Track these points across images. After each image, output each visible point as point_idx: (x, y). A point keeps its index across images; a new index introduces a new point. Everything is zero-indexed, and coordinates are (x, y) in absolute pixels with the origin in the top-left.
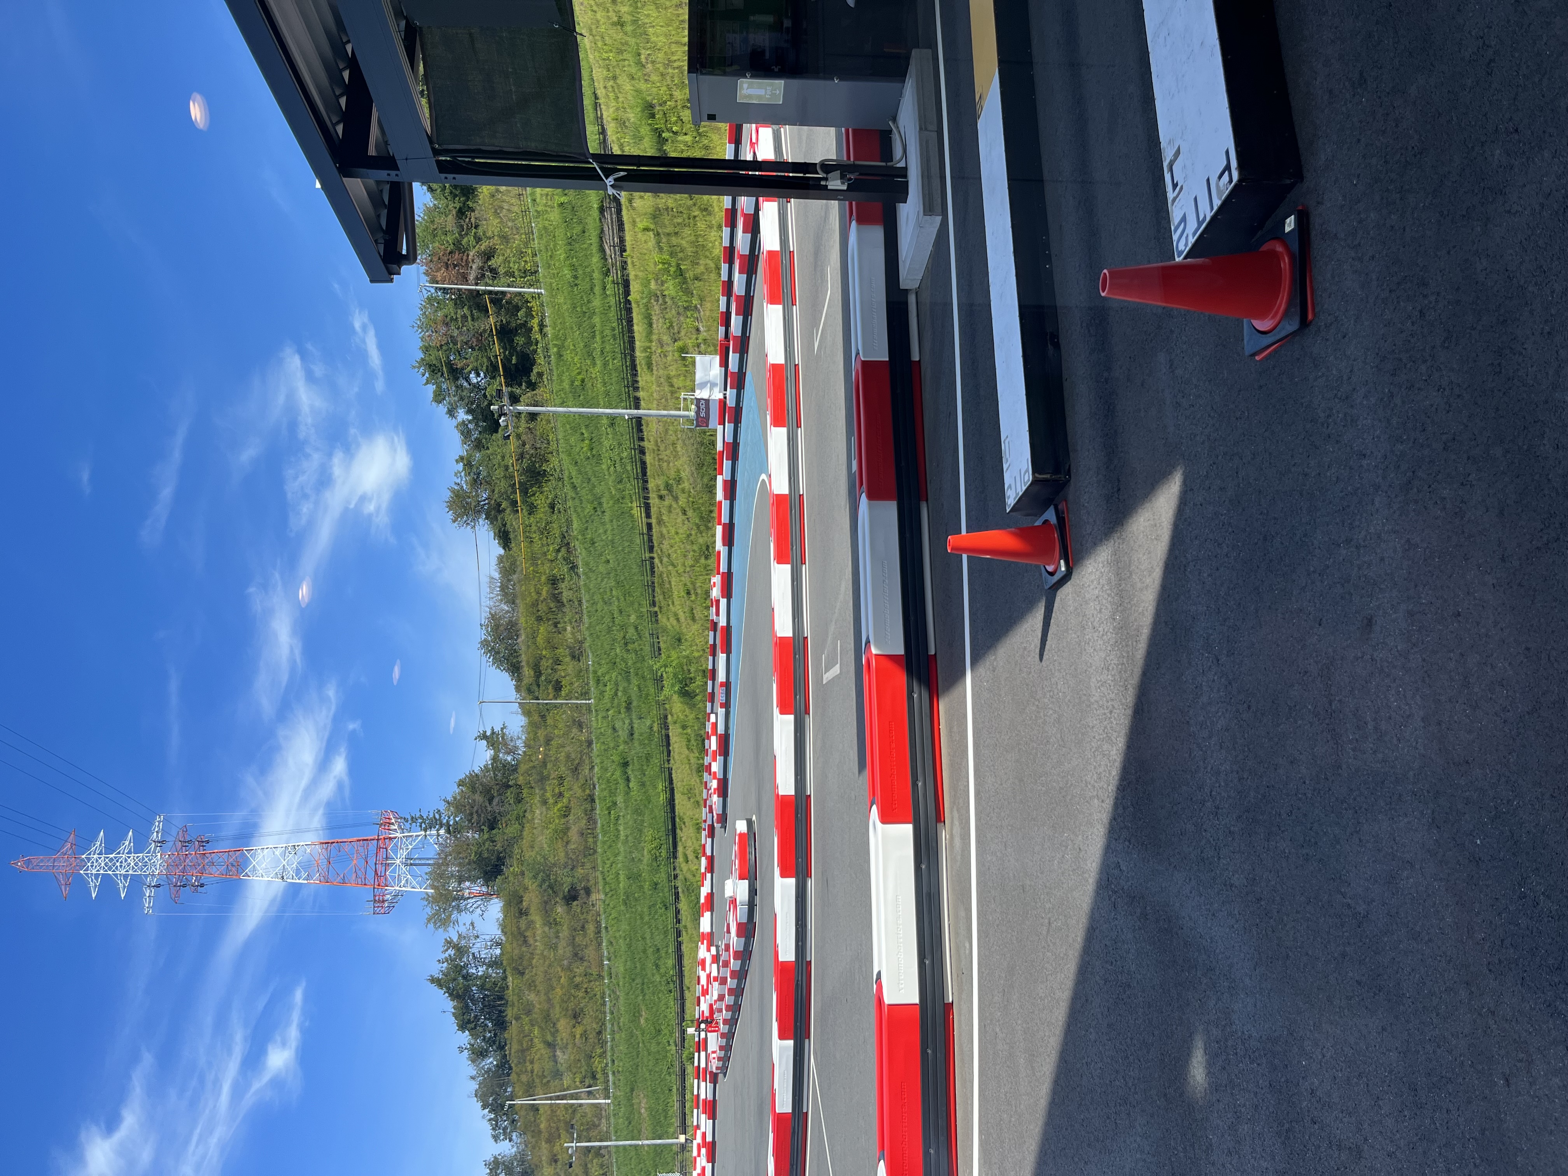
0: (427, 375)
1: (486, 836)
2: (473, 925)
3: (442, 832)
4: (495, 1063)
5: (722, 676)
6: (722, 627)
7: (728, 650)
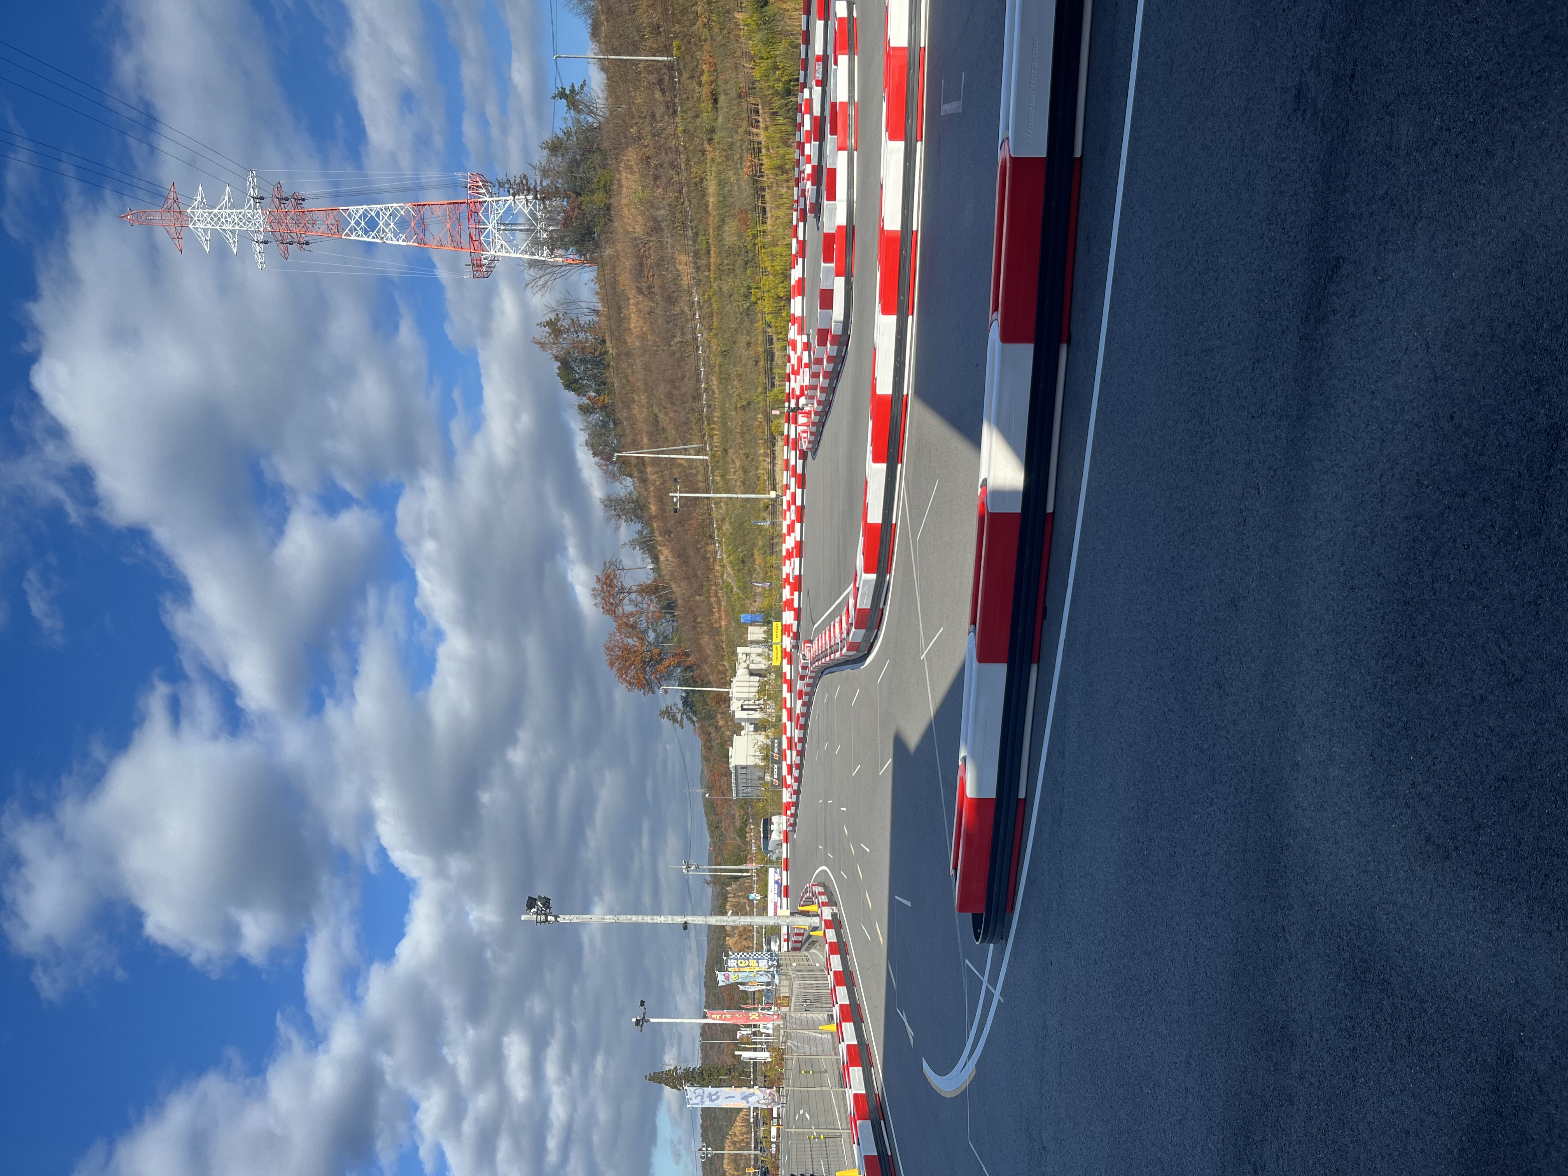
1: (574, 204)
3: (530, 197)
4: (601, 418)
5: (819, 49)
7: (825, 17)
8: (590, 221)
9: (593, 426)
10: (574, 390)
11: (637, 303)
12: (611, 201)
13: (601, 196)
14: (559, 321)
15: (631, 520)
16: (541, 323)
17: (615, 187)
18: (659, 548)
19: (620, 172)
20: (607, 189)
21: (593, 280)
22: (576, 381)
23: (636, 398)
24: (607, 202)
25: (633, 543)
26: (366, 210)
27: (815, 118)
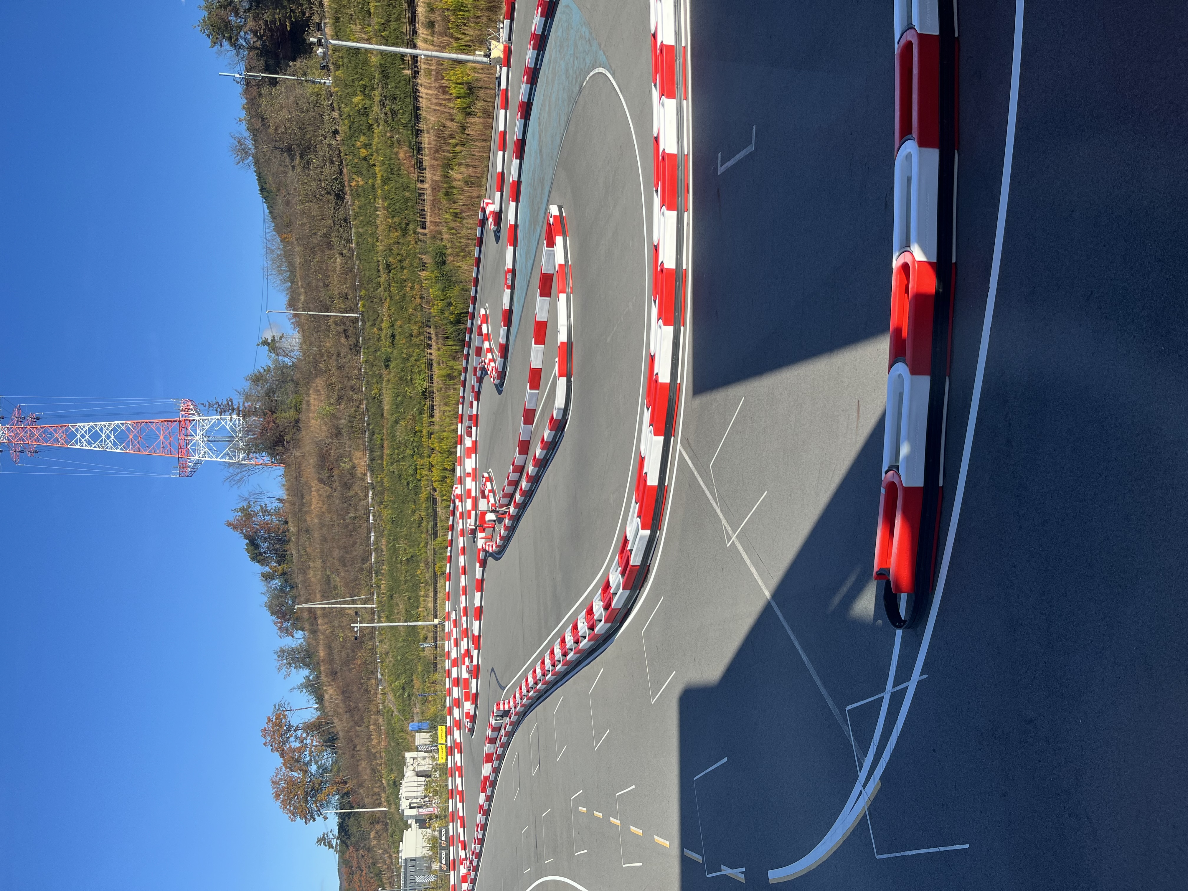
2: (260, 485)
4: (280, 584)
5: (509, 265)
6: (511, 225)
7: (514, 244)
8: (282, 431)
9: (273, 590)
10: (258, 562)
11: (318, 490)
12: (300, 416)
13: (292, 413)
14: (250, 507)
15: (300, 667)
16: (235, 510)
17: (304, 406)
18: (325, 688)
19: (308, 395)
20: (297, 409)
21: (280, 476)
22: (261, 554)
23: (312, 565)
24: (296, 417)
25: (300, 687)
26: (92, 426)
27: (505, 311)
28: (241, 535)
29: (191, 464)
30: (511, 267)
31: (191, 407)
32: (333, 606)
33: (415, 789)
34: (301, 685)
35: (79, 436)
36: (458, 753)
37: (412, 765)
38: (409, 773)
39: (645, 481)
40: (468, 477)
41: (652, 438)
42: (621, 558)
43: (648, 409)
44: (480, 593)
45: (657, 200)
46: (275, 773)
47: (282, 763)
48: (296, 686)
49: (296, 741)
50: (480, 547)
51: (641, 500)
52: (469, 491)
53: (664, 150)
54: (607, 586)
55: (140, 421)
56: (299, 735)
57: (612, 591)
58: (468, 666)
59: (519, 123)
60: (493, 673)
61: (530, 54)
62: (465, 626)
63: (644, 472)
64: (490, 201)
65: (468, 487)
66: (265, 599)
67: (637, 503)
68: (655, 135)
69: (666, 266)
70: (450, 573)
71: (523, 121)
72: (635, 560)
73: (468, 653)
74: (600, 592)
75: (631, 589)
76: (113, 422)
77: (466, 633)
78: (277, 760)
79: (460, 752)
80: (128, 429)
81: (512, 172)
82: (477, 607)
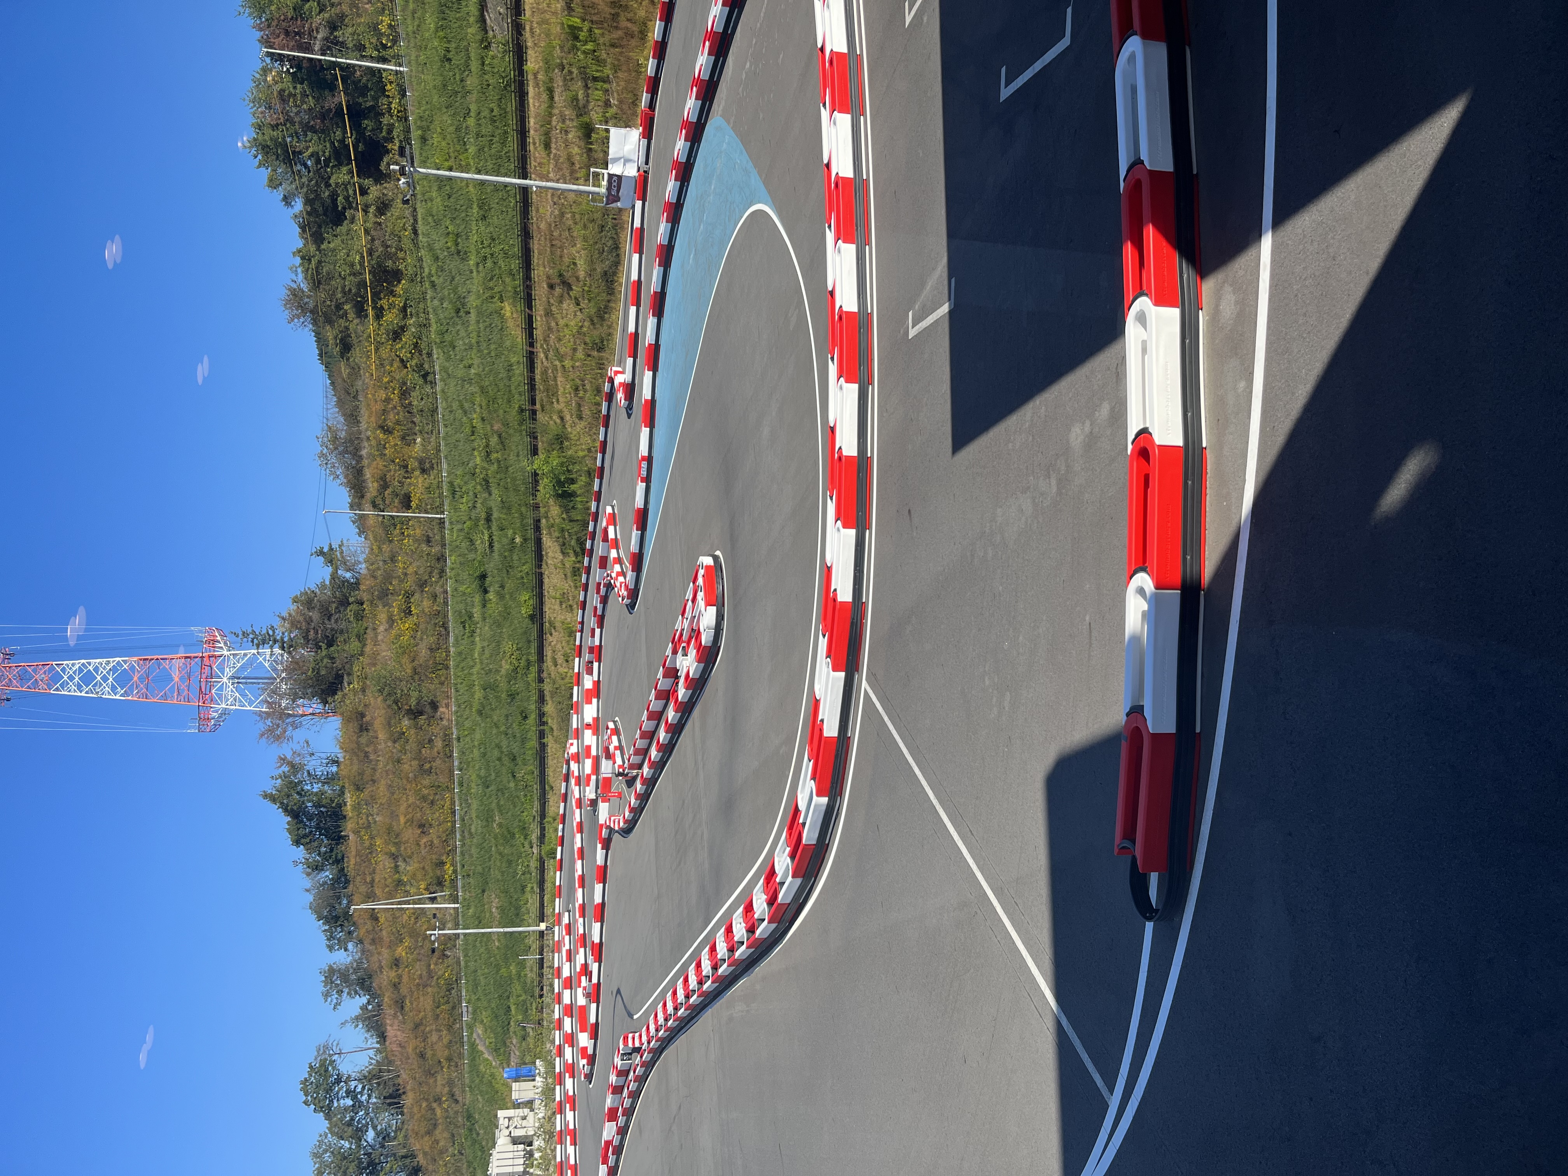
0: (260, 157)
1: (324, 653)
2: (307, 743)
3: (276, 649)
5: (644, 450)
6: (646, 401)
7: (651, 424)
10: (303, 846)
12: (364, 648)
13: (353, 644)
17: (370, 636)
18: (388, 1022)
19: (375, 622)
20: (361, 638)
21: (336, 730)
24: (360, 649)
25: (355, 1021)
26: (83, 664)
27: (639, 509)
28: (280, 810)
29: (215, 714)
30: (646, 454)
31: (219, 638)
32: (403, 906)
33: (510, 1162)
34: (357, 1018)
35: (65, 678)
36: (570, 1110)
37: (508, 1128)
38: (502, 1141)
39: (821, 730)
40: (587, 729)
41: (828, 674)
42: (790, 835)
43: (824, 636)
44: (602, 885)
45: (833, 369)
46: (319, 1141)
47: (327, 1128)
48: (349, 1019)
49: (348, 1097)
50: (601, 821)
51: (816, 757)
52: (589, 748)
53: (841, 307)
54: (772, 873)
55: (149, 657)
56: (353, 1087)
57: (778, 880)
58: (585, 988)
59: (657, 272)
60: (618, 996)
61: (671, 186)
62: (581, 931)
63: (819, 719)
64: (620, 369)
65: (586, 743)
66: (310, 898)
67: (810, 761)
68: (830, 289)
69: (845, 453)
70: (561, 860)
71: (662, 268)
72: (809, 836)
73: (586, 970)
74: (762, 881)
75: (803, 877)
76: (111, 660)
77: (583, 940)
78: (321, 1123)
79: (573, 1109)
80: (132, 668)
81: (649, 333)
82: (598, 904)
